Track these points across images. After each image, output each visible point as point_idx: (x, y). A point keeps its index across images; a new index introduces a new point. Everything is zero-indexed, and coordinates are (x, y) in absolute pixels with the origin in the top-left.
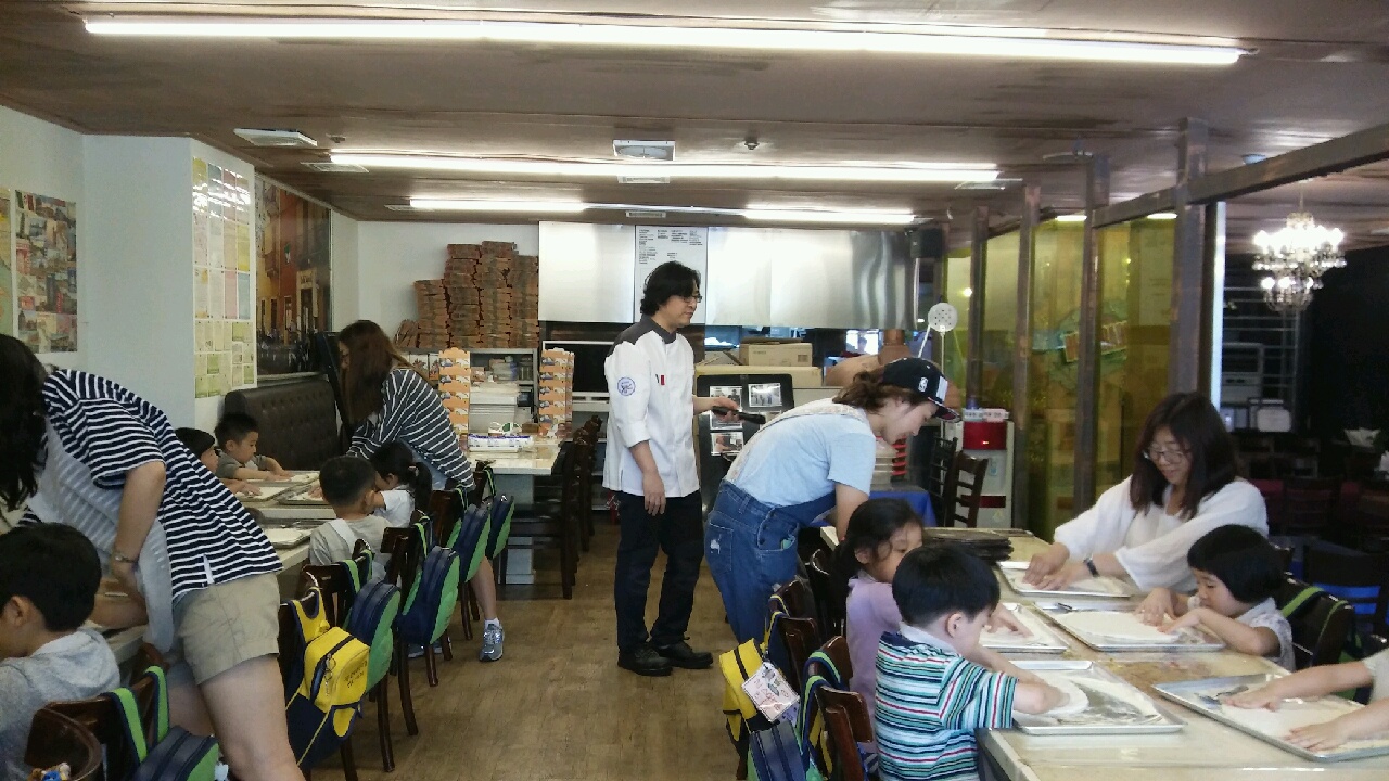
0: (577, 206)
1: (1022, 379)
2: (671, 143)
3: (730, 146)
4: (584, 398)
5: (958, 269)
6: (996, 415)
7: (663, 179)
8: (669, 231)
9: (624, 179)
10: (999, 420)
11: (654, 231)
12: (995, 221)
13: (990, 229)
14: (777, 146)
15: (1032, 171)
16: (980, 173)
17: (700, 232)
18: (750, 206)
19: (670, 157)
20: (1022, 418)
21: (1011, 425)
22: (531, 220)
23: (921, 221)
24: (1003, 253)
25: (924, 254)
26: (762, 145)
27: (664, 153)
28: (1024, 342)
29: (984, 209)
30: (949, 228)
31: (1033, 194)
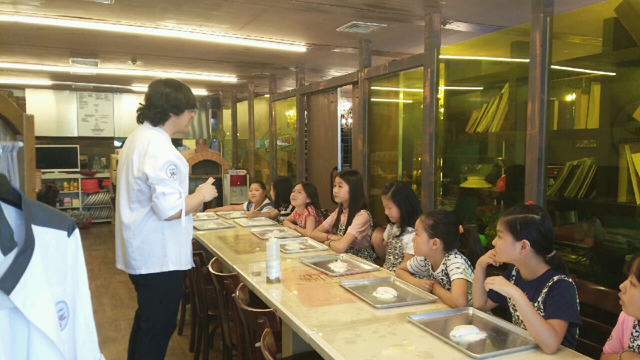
0: (49, 82)
1: (252, 157)
2: (97, 60)
3: (125, 62)
5: (227, 114)
6: (242, 172)
7: (93, 73)
8: (94, 94)
9: (73, 73)
10: (244, 174)
11: (86, 94)
12: (239, 96)
13: (238, 99)
14: (145, 63)
15: (251, 78)
16: (230, 78)
17: (110, 95)
18: (133, 85)
19: (97, 65)
20: (252, 173)
21: (248, 176)
22: (22, 88)
23: (210, 94)
24: (242, 108)
25: (212, 108)
26: (138, 63)
27: (94, 64)
28: (252, 144)
29: (235, 91)
30: (221, 97)
31: (251, 87)
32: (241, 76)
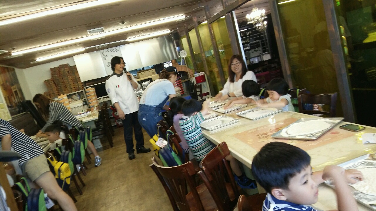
0: (83, 49)
1: (205, 63)
2: (102, 28)
3: (118, 24)
4: (100, 99)
5: (184, 41)
6: (202, 74)
7: (103, 37)
8: (109, 49)
9: (93, 39)
10: (203, 74)
11: (105, 50)
12: (189, 27)
13: (189, 29)
14: (130, 22)
15: (193, 13)
16: (181, 17)
17: (117, 48)
18: (128, 38)
19: (103, 31)
20: (208, 73)
21: (206, 75)
22: (71, 56)
23: (172, 31)
24: (192, 34)
25: (175, 39)
26: (126, 22)
27: (101, 30)
28: (203, 55)
29: (185, 25)
30: (179, 32)
31: (195, 19)
32: (186, 13)
